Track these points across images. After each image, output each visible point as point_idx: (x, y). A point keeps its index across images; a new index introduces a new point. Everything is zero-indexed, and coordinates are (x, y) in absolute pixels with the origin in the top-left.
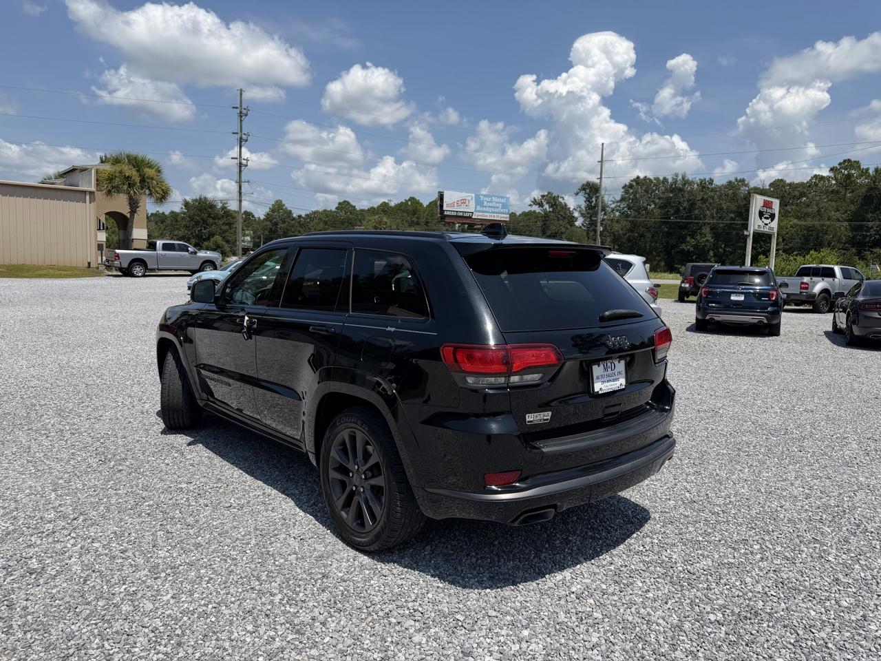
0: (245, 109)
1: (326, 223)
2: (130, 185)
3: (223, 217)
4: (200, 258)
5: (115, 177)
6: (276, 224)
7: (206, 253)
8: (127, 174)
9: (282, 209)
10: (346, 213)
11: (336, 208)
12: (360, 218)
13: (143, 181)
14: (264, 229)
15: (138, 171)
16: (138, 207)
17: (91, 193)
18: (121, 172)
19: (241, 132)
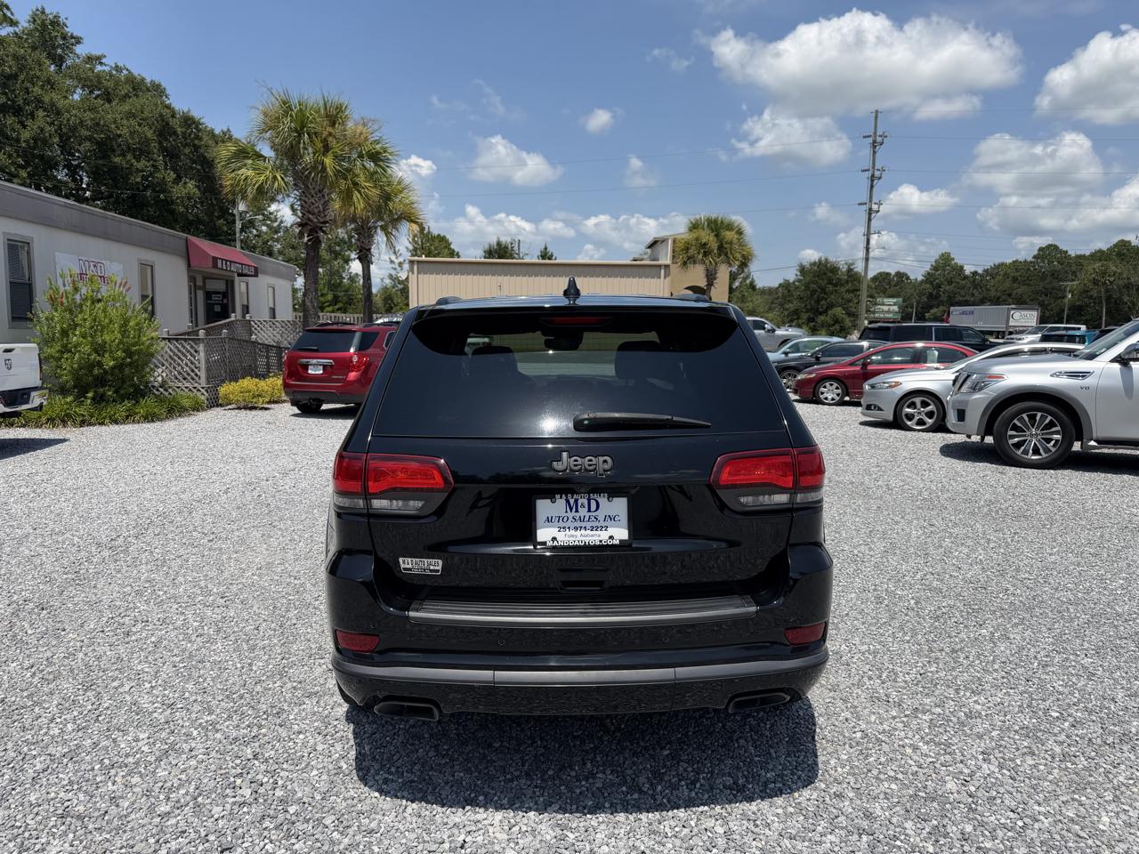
0: (881, 136)
1: (1015, 280)
2: (705, 254)
3: (847, 282)
4: (779, 336)
5: (692, 245)
6: (939, 286)
7: (787, 330)
8: (704, 241)
9: (948, 266)
10: (1050, 262)
11: (1035, 257)
12: (1074, 268)
13: (721, 248)
14: (921, 294)
15: (717, 236)
16: (715, 279)
17: (667, 266)
18: (697, 239)
19: (873, 168)
